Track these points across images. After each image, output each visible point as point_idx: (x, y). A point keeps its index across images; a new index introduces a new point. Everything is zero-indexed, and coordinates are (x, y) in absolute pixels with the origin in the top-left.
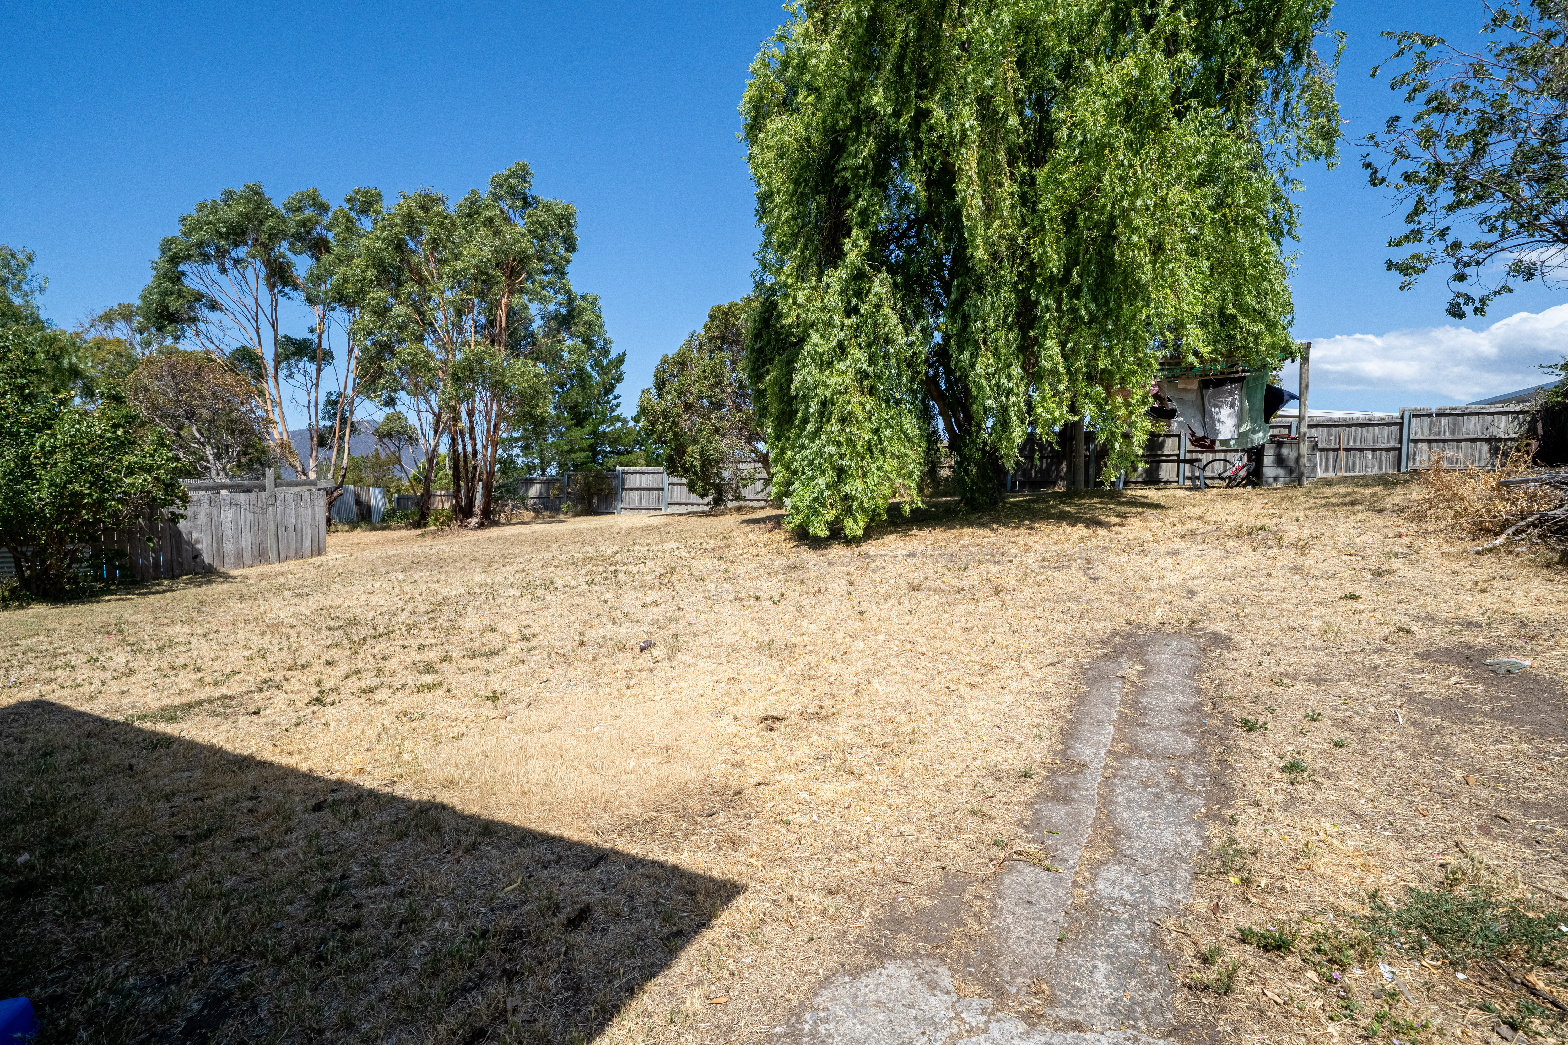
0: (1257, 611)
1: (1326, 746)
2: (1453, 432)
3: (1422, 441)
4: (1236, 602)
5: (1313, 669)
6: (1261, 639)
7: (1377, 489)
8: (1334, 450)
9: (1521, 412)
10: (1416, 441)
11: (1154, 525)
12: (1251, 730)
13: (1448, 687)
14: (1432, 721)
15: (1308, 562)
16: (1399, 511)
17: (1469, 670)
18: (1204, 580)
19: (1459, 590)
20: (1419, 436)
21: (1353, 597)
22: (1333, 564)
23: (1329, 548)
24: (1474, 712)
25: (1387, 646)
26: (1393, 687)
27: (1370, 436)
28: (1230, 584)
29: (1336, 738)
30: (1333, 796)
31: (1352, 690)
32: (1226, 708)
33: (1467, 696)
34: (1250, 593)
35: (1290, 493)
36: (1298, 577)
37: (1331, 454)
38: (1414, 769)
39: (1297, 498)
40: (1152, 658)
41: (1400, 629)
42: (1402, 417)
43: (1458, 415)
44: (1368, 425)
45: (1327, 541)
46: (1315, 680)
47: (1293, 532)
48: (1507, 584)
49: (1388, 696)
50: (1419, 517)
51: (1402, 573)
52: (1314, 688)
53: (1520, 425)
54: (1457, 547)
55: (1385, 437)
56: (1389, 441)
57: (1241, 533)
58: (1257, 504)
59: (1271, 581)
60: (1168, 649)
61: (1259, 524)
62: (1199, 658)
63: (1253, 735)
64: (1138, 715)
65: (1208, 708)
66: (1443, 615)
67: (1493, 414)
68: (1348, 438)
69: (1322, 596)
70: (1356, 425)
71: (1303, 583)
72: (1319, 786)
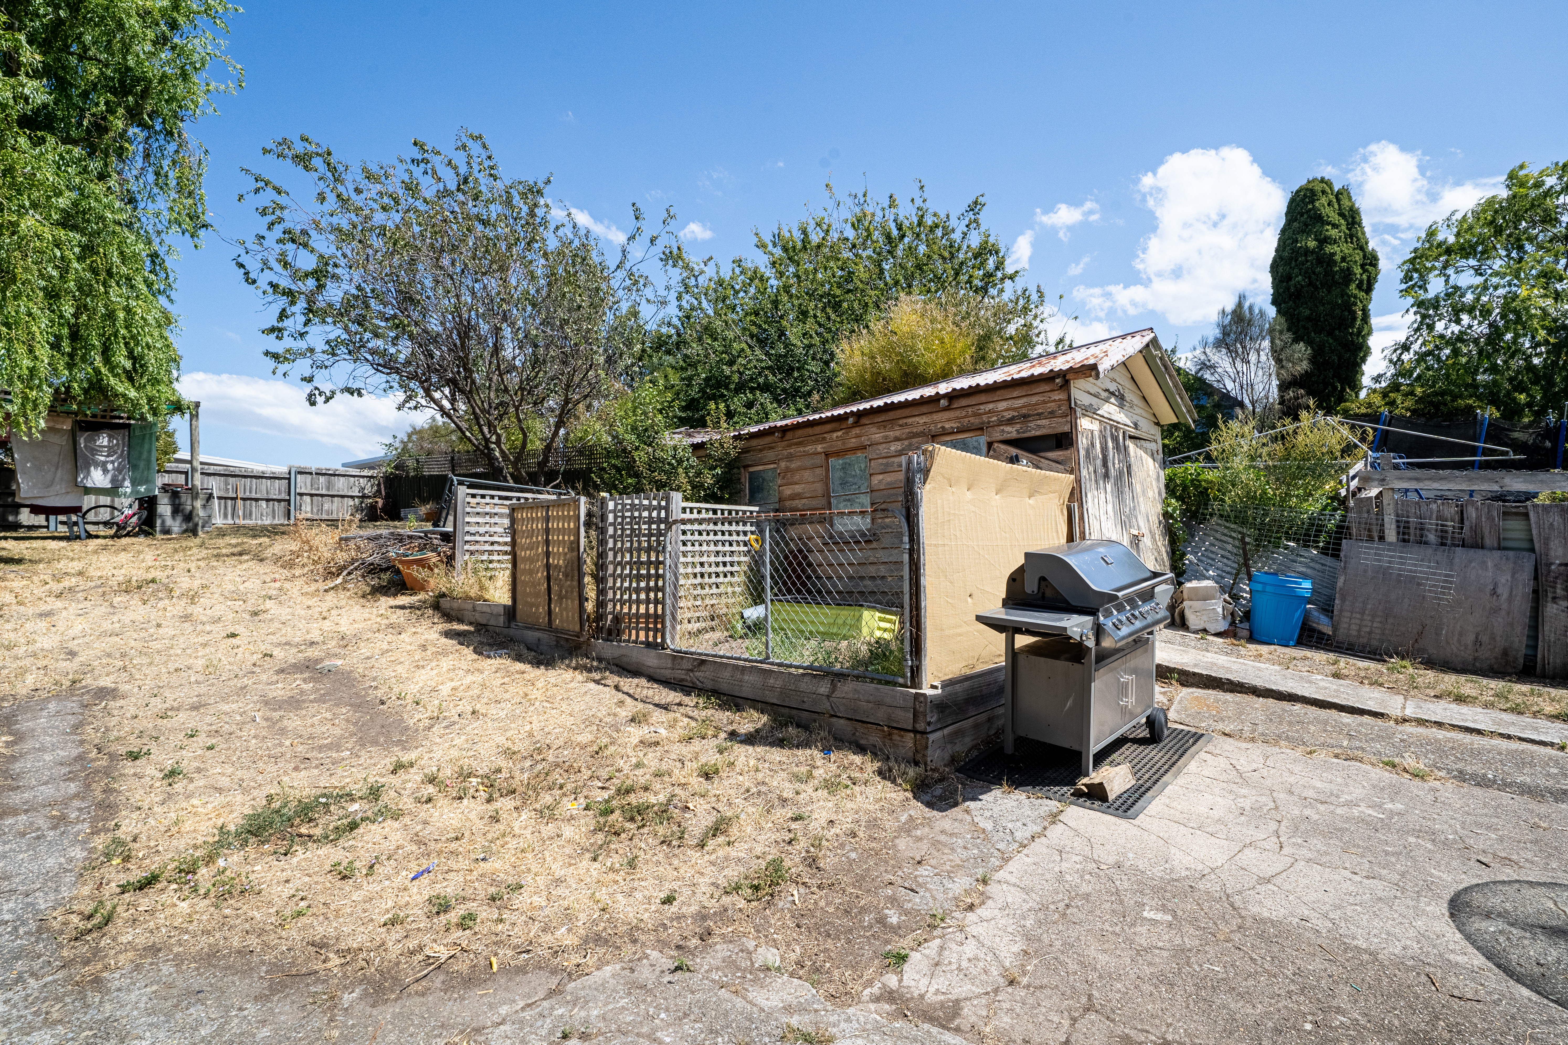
0: (145, 660)
1: (200, 752)
2: (328, 489)
3: (306, 494)
4: (123, 655)
5: (195, 699)
6: (149, 683)
7: (261, 540)
8: (232, 499)
9: (372, 477)
10: (301, 495)
11: (17, 584)
12: (136, 758)
13: (292, 689)
14: (276, 715)
15: (196, 610)
16: (277, 559)
17: (306, 675)
18: (86, 640)
19: (309, 620)
20: (303, 491)
21: (233, 635)
22: (219, 610)
23: (216, 596)
24: (304, 701)
25: (255, 669)
26: (256, 698)
27: (264, 488)
28: (117, 639)
29: (209, 744)
30: (201, 783)
31: (226, 708)
32: (113, 749)
33: (302, 692)
34: (139, 645)
35: (185, 544)
36: (186, 625)
37: (229, 502)
38: (261, 748)
39: (190, 548)
40: (24, 725)
41: (266, 655)
42: (290, 473)
43: (331, 475)
44: (262, 477)
45: (215, 590)
46: (195, 708)
47: (185, 583)
48: (340, 611)
49: (252, 705)
50: (290, 565)
51: (272, 612)
52: (194, 713)
53: (372, 486)
54: (314, 587)
55: (276, 489)
56: (280, 493)
57: (127, 588)
58: (149, 556)
59: (161, 631)
60: (45, 713)
61: (150, 577)
62: (82, 714)
63: (138, 762)
64: (10, 781)
65: (94, 754)
66: (297, 640)
67: (354, 476)
68: (245, 488)
69: (207, 638)
70: (251, 477)
71: (191, 629)
72: (191, 780)
